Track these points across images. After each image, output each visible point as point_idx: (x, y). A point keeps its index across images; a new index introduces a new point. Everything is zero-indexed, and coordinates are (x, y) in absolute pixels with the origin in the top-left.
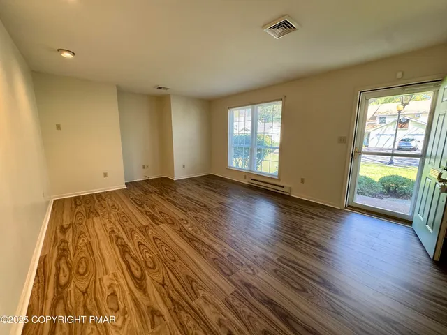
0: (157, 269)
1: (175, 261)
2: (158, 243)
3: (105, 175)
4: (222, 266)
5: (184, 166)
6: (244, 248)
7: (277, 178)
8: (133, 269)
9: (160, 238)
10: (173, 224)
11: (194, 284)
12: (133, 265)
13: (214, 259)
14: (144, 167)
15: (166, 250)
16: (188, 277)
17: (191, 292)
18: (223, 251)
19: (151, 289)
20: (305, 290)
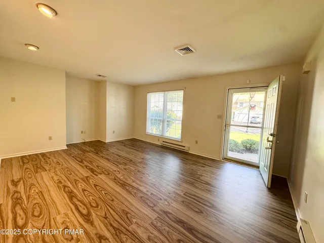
0: (99, 207)
1: (113, 200)
2: (98, 189)
3: (50, 138)
4: (148, 201)
5: (114, 132)
6: (161, 189)
7: (180, 140)
8: (80, 209)
9: (99, 185)
10: (109, 174)
11: (129, 215)
12: (80, 206)
13: (141, 197)
14: (82, 132)
15: (105, 194)
16: (123, 210)
17: (127, 221)
18: (147, 191)
19: (97, 222)
20: (201, 212)
